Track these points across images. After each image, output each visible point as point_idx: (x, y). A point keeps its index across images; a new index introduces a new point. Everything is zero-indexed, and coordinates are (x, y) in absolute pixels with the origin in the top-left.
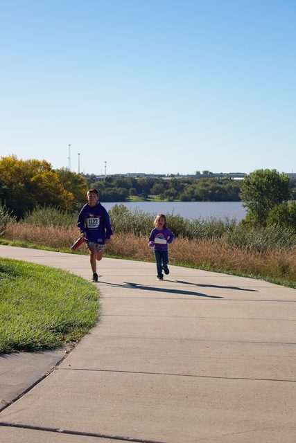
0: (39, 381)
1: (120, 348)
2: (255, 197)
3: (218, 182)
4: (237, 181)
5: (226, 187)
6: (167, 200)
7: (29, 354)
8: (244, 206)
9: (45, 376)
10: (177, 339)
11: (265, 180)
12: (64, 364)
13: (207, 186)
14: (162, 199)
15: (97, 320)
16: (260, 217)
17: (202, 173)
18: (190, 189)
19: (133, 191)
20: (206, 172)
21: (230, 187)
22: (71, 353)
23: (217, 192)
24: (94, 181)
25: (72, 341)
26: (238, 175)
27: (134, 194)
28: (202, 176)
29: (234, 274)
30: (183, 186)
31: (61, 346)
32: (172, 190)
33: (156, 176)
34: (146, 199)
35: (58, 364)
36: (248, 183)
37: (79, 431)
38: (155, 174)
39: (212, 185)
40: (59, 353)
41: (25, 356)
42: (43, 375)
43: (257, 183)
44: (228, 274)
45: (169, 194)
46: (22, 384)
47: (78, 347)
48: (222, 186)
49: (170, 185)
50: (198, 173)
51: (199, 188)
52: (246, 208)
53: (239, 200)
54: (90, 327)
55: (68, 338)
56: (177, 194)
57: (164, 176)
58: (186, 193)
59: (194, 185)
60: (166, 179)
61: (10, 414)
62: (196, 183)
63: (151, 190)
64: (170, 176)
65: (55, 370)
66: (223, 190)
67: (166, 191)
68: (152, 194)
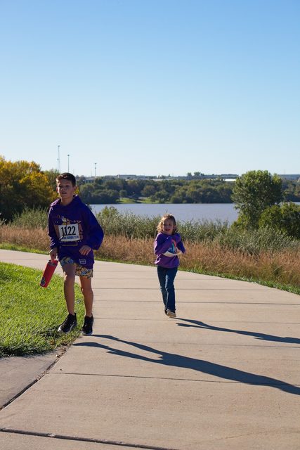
0: (30, 385)
2: (247, 199)
3: (209, 183)
4: (229, 182)
5: (218, 188)
6: (157, 202)
7: (20, 358)
8: (236, 208)
9: (36, 381)
10: (169, 343)
11: (257, 181)
12: (56, 368)
13: (198, 187)
14: (153, 200)
16: (253, 219)
17: (193, 175)
18: (181, 190)
19: (123, 193)
20: (197, 174)
21: (222, 189)
22: (62, 358)
23: (208, 193)
24: (84, 183)
25: (63, 344)
26: (230, 176)
27: (124, 196)
28: (193, 178)
29: (227, 277)
30: (174, 188)
31: (51, 350)
32: (163, 192)
33: (146, 177)
34: (137, 201)
35: (49, 368)
36: (241, 185)
37: (71, 436)
39: (204, 187)
40: (50, 358)
41: (15, 361)
42: (34, 379)
43: (249, 184)
45: (159, 196)
46: (12, 389)
47: (70, 351)
48: (213, 188)
49: (161, 187)
50: (189, 174)
51: (190, 190)
52: (239, 210)
53: (231, 202)
55: (59, 342)
56: (168, 196)
57: (155, 177)
58: (177, 195)
59: (184, 187)
60: (157, 180)
62: (187, 185)
63: (142, 192)
64: (161, 178)
65: (46, 375)
66: (215, 192)
67: (157, 193)
68: (143, 196)
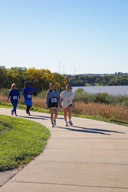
3: (125, 77)
6: (102, 85)
9: (1, 186)
10: (75, 163)
12: (13, 178)
13: (120, 79)
14: (100, 85)
15: (41, 151)
17: (117, 73)
18: (112, 80)
19: (87, 81)
20: (119, 73)
22: (20, 172)
23: (124, 81)
24: (70, 78)
25: (24, 164)
27: (88, 83)
28: (118, 74)
30: (109, 79)
31: (16, 167)
32: (104, 81)
33: (97, 75)
34: (93, 85)
35: (11, 178)
38: (97, 74)
39: (122, 78)
40: (14, 172)
44: (115, 124)
45: (103, 83)
47: (26, 167)
48: (126, 79)
49: (104, 79)
50: (116, 73)
51: (116, 79)
54: (36, 156)
55: (22, 163)
56: (106, 83)
57: (101, 75)
58: (110, 82)
60: (102, 76)
62: (115, 77)
63: (95, 81)
64: (103, 75)
65: (7, 182)
66: (127, 81)
67: (102, 81)
68: (96, 83)
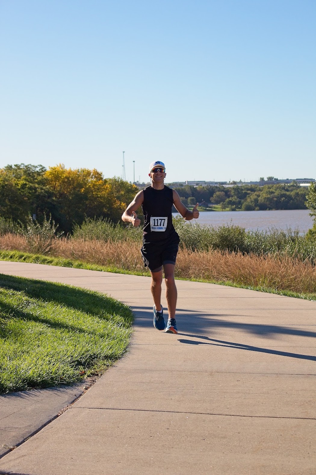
0: (50, 421)
1: (144, 383)
3: (283, 188)
4: (305, 188)
5: (292, 193)
6: (228, 209)
8: (311, 215)
9: (57, 416)
10: (206, 371)
12: (80, 402)
13: (272, 193)
14: (224, 208)
17: (266, 179)
18: (253, 196)
19: (192, 200)
20: (270, 179)
21: (297, 194)
22: (89, 389)
23: (283, 199)
25: (93, 374)
26: (305, 181)
27: (193, 203)
28: (266, 183)
30: (246, 194)
31: (81, 381)
32: (234, 199)
33: (216, 183)
34: (206, 208)
35: (73, 402)
38: (216, 181)
39: (277, 193)
42: (55, 415)
45: (231, 203)
46: (30, 426)
47: (99, 381)
48: (288, 193)
49: (232, 193)
50: (262, 179)
51: (263, 196)
53: (305, 208)
55: (90, 371)
56: (239, 203)
57: (225, 183)
58: (249, 201)
59: (256, 193)
60: (226, 186)
61: (10, 461)
62: (260, 190)
63: (211, 199)
64: (231, 184)
65: (68, 410)
66: (290, 197)
67: (227, 200)
68: (213, 203)
